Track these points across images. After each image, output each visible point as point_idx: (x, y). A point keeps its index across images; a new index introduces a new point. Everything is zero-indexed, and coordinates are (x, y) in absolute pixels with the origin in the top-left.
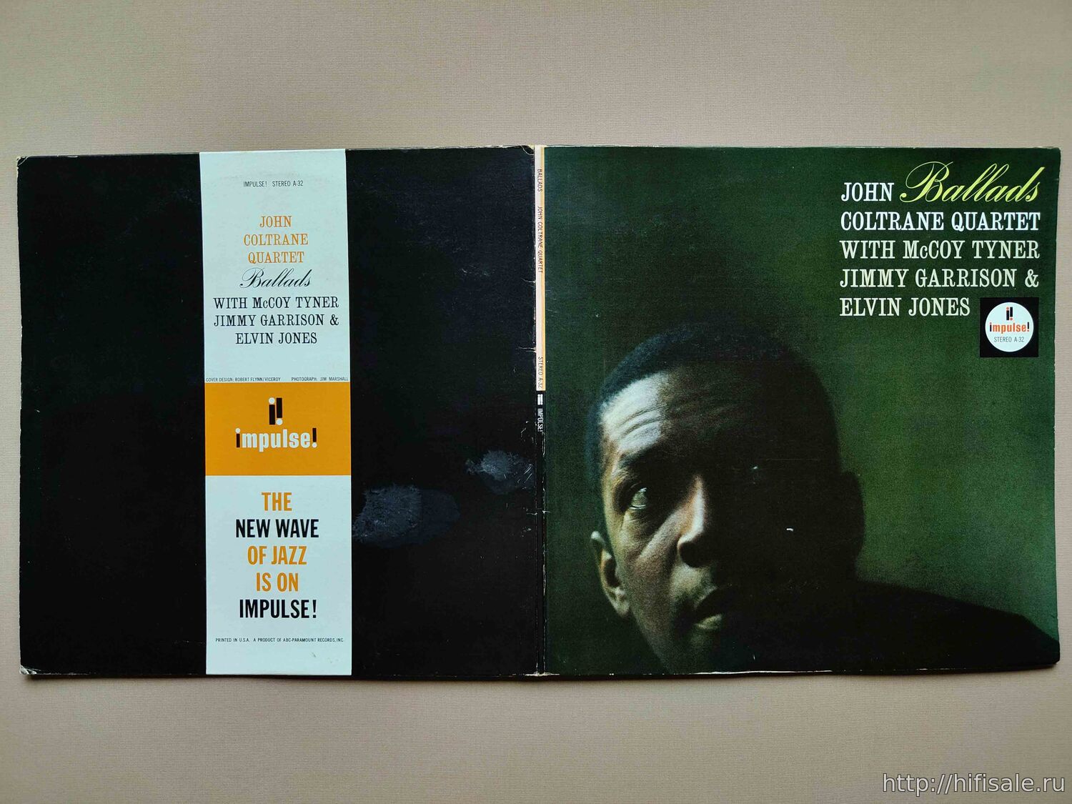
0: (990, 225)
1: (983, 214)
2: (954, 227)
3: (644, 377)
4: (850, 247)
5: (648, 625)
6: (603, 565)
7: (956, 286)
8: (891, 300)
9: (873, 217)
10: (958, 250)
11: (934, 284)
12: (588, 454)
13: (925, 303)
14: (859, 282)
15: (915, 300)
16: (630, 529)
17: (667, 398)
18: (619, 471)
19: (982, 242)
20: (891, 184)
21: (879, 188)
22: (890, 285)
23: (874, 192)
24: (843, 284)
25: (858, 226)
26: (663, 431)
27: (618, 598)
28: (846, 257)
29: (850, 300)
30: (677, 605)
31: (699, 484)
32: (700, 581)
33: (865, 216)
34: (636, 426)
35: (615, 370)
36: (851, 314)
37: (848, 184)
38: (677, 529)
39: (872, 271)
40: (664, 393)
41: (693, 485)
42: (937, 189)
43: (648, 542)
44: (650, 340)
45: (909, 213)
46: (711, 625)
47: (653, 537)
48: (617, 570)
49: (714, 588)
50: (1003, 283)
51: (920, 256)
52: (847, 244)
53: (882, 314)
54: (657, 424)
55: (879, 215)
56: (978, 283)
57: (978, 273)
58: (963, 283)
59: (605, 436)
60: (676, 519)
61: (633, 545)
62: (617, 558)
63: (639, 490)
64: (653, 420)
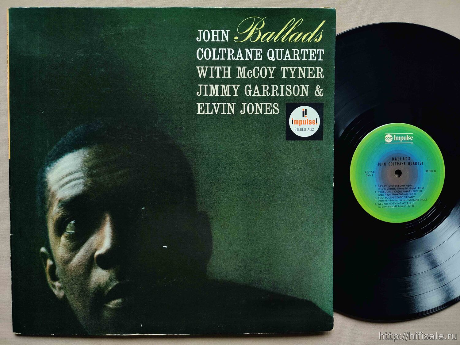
0: (292, 57)
1: (287, 50)
2: (269, 58)
3: (73, 151)
4: (202, 70)
5: (76, 304)
6: (48, 268)
7: (270, 95)
8: (229, 104)
9: (217, 51)
10: (271, 73)
11: (256, 94)
12: (38, 199)
13: (250, 106)
14: (208, 92)
15: (244, 104)
16: (65, 246)
17: (88, 164)
18: (58, 210)
19: (287, 68)
20: (228, 31)
21: (220, 33)
22: (228, 95)
23: (217, 36)
24: (199, 94)
25: (208, 57)
26: (85, 185)
27: (57, 288)
28: (200, 77)
29: (203, 104)
30: (94, 293)
31: (108, 218)
32: (108, 278)
33: (212, 51)
34: (69, 182)
35: (55, 147)
36: (204, 113)
37: (200, 31)
38: (95, 246)
39: (217, 86)
40: (86, 161)
41: (104, 218)
42: (257, 34)
43: (76, 254)
44: (76, 128)
45: (240, 50)
46: (116, 305)
47: (79, 251)
48: (57, 271)
49: (117, 282)
50: (300, 93)
51: (247, 76)
52: (200, 69)
53: (224, 113)
54: (81, 181)
55: (221, 50)
56: (284, 93)
57: (284, 87)
58: (275, 93)
59: (48, 188)
60: (94, 240)
61: (67, 255)
62: (56, 263)
63: (71, 222)
64: (79, 178)
